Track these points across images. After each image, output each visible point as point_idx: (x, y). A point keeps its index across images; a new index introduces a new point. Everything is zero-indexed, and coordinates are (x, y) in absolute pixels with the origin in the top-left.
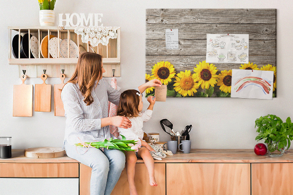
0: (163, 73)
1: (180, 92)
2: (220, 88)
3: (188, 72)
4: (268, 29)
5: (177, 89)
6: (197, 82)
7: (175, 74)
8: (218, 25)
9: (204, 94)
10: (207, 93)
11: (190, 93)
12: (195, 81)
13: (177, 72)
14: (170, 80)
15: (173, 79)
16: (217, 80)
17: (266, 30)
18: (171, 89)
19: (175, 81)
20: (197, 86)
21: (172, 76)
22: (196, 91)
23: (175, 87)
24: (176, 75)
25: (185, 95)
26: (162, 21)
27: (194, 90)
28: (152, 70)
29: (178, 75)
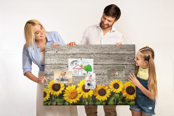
0: (56, 87)
1: (67, 100)
2: (96, 98)
3: (73, 87)
4: (129, 57)
5: (66, 98)
6: (80, 93)
7: (64, 87)
8: (95, 55)
9: (85, 101)
10: (87, 101)
11: (74, 101)
12: (78, 92)
13: (66, 86)
14: (61, 92)
15: (63, 91)
16: (94, 92)
17: (128, 58)
18: (61, 99)
19: (64, 93)
20: (79, 96)
21: (62, 89)
22: (79, 100)
23: (64, 96)
24: (65, 89)
25: (71, 102)
26: (57, 52)
27: (78, 99)
28: (48, 85)
29: (67, 88)
